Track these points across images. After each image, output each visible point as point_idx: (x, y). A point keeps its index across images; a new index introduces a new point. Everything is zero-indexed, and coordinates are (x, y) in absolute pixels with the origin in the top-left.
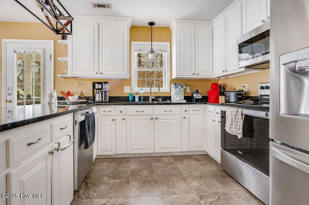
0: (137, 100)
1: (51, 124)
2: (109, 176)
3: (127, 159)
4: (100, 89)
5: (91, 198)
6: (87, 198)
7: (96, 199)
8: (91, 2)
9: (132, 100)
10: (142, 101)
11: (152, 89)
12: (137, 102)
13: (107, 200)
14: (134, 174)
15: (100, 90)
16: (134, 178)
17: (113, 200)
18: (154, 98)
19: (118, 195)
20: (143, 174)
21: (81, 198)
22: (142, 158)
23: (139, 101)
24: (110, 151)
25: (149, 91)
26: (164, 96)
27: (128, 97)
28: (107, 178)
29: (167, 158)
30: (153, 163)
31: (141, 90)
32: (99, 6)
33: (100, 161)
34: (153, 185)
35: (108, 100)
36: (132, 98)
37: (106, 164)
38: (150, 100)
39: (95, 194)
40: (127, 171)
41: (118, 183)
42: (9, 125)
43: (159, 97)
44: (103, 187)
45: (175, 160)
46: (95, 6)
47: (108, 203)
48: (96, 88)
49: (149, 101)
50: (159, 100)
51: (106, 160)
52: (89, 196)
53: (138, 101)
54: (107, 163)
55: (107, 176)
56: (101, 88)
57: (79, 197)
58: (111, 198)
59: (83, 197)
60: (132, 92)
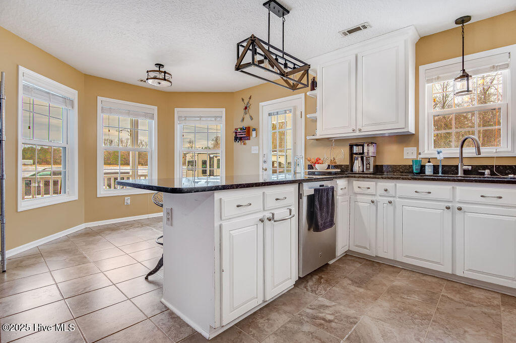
0: (429, 171)
1: (264, 193)
2: (352, 281)
3: (395, 270)
4: (360, 154)
5: (317, 294)
6: (312, 291)
7: (322, 297)
8: (338, 31)
9: (419, 171)
10: (440, 174)
11: (464, 151)
12: (427, 176)
13: (334, 304)
14: (394, 292)
15: (359, 156)
16: (389, 297)
17: (342, 307)
18: (470, 168)
19: (351, 305)
20: (409, 298)
21: (307, 289)
22: (425, 277)
23: (434, 173)
24: (367, 249)
25: (458, 155)
26: (499, 166)
27: (411, 167)
28: (350, 282)
29: (487, 294)
30: (443, 290)
31: (439, 153)
32: (350, 32)
33: (351, 260)
34: (415, 319)
35: (371, 170)
36: (419, 168)
37: (358, 265)
38: (460, 173)
39: (323, 292)
40: (384, 285)
41: (361, 293)
42: (220, 187)
43: (485, 167)
44: (337, 289)
45: (504, 303)
46: (345, 34)
47: (334, 307)
48: (355, 152)
49: (457, 173)
50: (483, 174)
51: (361, 260)
52: (315, 291)
53: (432, 174)
54: (360, 265)
55: (350, 279)
56: (362, 152)
57: (305, 287)
58: (340, 304)
59: (309, 289)
60: (421, 156)
